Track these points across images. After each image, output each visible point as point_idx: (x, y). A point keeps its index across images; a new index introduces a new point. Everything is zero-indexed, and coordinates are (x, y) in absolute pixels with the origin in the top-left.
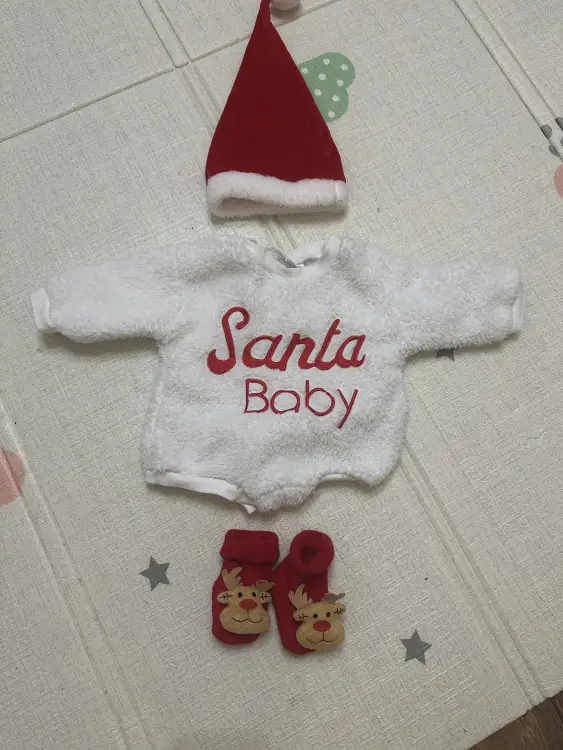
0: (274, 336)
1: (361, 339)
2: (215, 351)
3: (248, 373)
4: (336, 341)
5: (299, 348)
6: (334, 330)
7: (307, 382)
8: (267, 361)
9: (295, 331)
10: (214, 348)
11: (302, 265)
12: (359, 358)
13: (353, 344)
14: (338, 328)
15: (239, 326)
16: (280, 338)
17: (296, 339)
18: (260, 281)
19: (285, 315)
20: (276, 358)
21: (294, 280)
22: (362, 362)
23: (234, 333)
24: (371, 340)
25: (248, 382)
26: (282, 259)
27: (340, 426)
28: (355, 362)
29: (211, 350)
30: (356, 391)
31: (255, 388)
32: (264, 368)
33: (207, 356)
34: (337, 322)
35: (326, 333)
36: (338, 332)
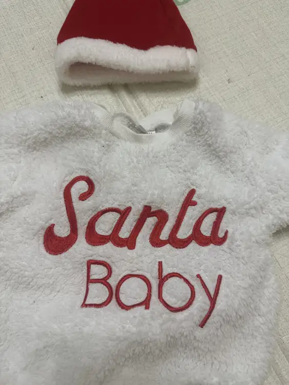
0: (122, 208)
1: (221, 212)
2: (53, 225)
3: (90, 252)
4: (192, 214)
5: (151, 221)
6: (189, 201)
7: (160, 264)
8: (114, 238)
9: (146, 203)
10: (52, 222)
11: (154, 132)
12: (221, 234)
13: (212, 217)
14: (194, 199)
15: (83, 197)
16: (129, 209)
17: (147, 212)
18: (107, 148)
19: (135, 185)
20: (124, 233)
21: (145, 147)
22: (224, 239)
23: (77, 205)
24: (234, 213)
25: (90, 263)
26: (132, 125)
27: (202, 325)
28: (216, 239)
29: (48, 225)
30: (220, 277)
31: (98, 272)
32: (109, 246)
33: (43, 232)
34: (192, 192)
35: (180, 205)
36: (195, 204)
